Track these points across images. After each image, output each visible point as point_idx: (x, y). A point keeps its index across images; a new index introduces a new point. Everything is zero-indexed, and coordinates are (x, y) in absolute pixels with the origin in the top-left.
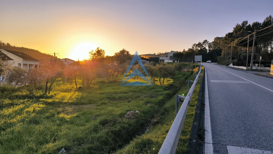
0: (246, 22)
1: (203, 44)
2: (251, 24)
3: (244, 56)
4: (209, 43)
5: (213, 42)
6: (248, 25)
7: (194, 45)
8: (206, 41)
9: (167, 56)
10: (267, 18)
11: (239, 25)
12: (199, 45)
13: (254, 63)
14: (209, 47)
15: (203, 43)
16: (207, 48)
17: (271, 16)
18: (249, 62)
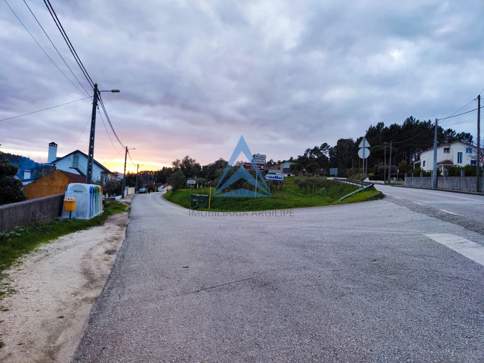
0: (382, 124)
1: (321, 150)
2: (388, 127)
3: (381, 168)
4: (330, 148)
5: (336, 147)
6: (384, 128)
7: (308, 151)
8: (325, 145)
9: (279, 169)
10: (408, 120)
11: (372, 127)
12: (316, 150)
13: (392, 176)
14: (331, 154)
15: (321, 147)
16: (327, 155)
17: (412, 117)
18: (387, 176)
